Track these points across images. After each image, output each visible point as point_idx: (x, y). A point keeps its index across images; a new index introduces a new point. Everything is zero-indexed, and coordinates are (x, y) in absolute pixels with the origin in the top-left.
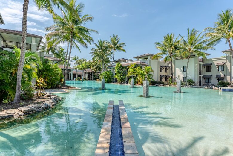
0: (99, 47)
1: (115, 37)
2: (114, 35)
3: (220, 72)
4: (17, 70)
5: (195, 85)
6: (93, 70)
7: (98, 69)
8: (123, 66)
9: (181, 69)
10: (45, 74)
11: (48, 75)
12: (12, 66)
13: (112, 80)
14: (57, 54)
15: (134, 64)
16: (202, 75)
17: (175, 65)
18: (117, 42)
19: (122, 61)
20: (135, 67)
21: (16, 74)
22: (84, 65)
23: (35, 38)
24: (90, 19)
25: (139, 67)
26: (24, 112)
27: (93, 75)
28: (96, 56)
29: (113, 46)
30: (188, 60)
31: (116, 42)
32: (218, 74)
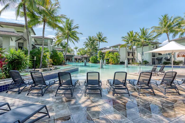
0: (89, 40)
1: (100, 34)
2: (99, 32)
3: (168, 55)
4: (40, 56)
5: (149, 64)
6: (88, 56)
7: (91, 54)
8: (102, 53)
9: (141, 54)
10: (54, 58)
11: (56, 58)
12: (39, 54)
13: (97, 62)
14: (63, 46)
15: (108, 51)
16: (155, 58)
17: (137, 51)
18: (102, 37)
19: (104, 49)
20: (109, 53)
21: (40, 57)
22: (81, 52)
23: (49, 40)
24: (77, 27)
25: (111, 53)
26: (43, 70)
27: (88, 59)
28: (87, 46)
29: (98, 40)
30: (143, 48)
31: (100, 37)
32: (167, 57)
